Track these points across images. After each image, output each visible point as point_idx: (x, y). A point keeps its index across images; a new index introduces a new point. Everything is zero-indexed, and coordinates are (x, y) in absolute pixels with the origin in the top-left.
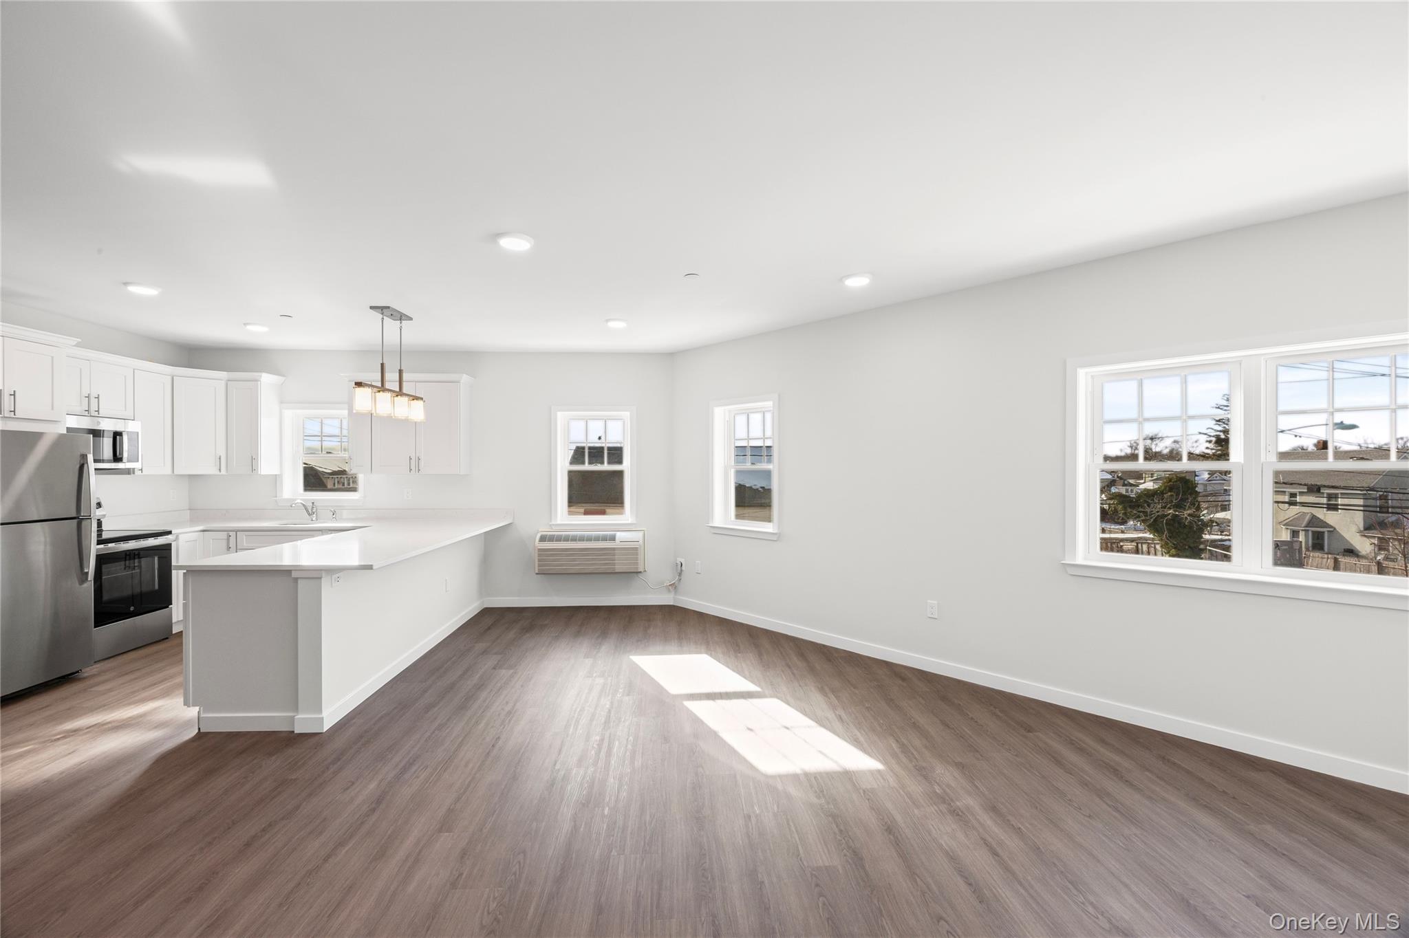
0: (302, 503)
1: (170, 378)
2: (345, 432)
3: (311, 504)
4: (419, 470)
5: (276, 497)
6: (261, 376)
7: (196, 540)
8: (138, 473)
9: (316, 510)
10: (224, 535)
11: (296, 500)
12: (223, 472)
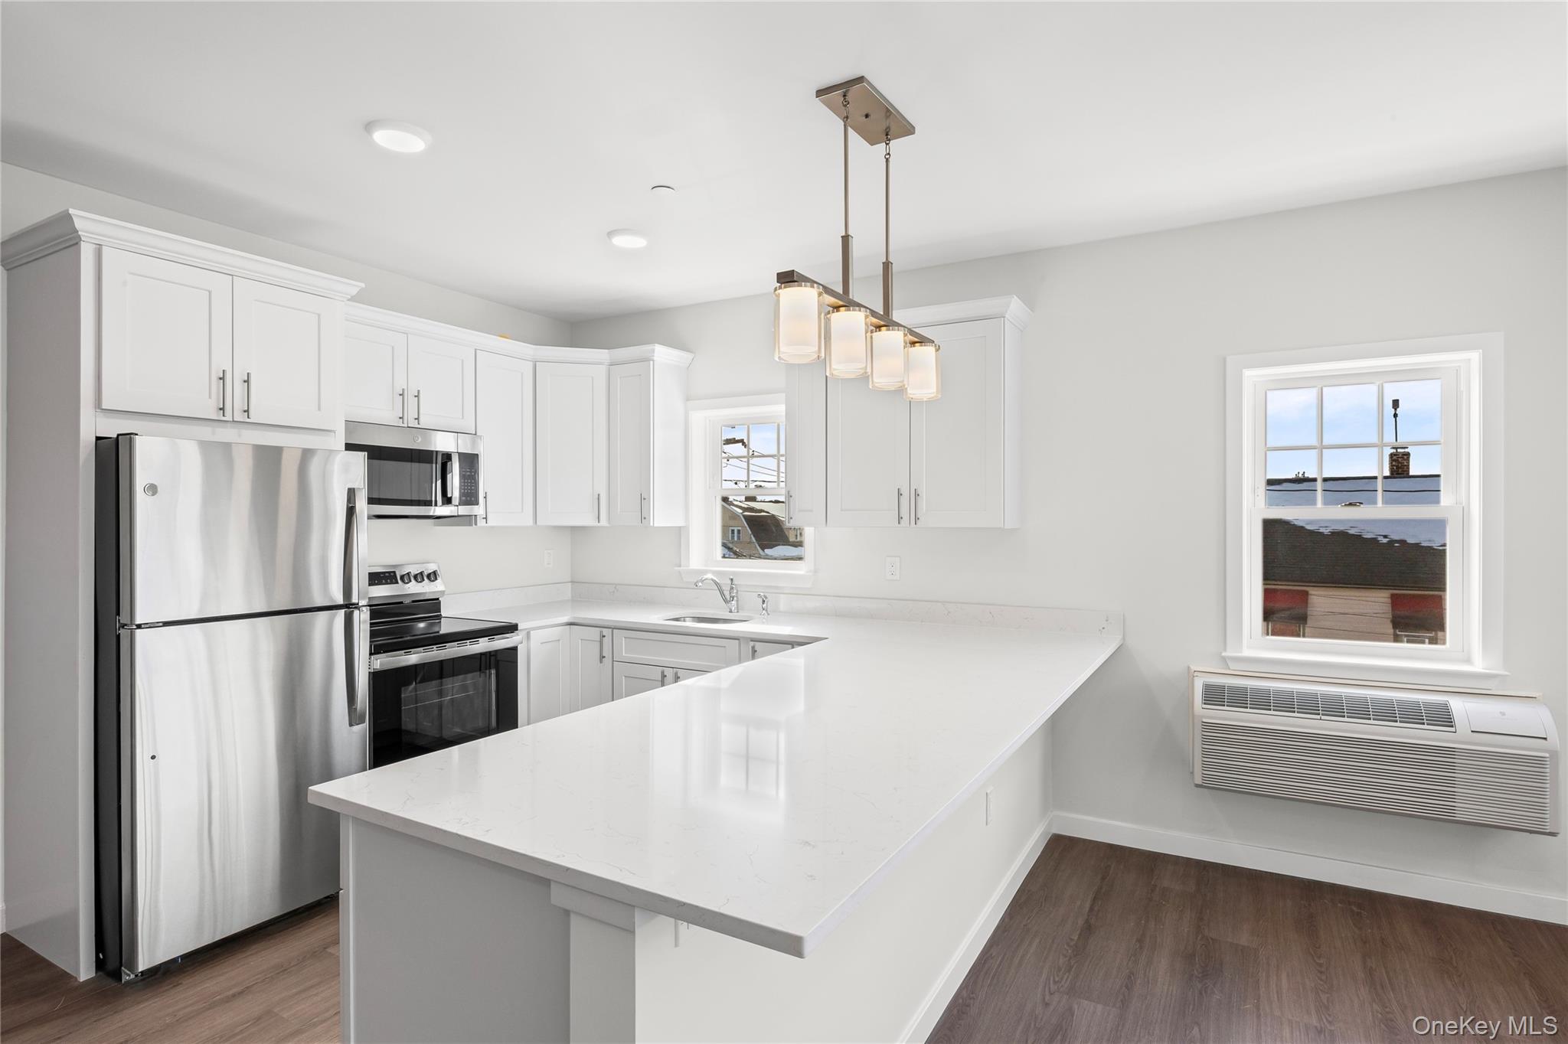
0: (712, 580)
1: (531, 364)
2: (783, 451)
3: (730, 582)
4: (917, 519)
5: (680, 566)
6: (653, 351)
7: (559, 640)
8: (481, 523)
9: (737, 593)
10: (594, 633)
11: (706, 572)
12: (604, 522)
